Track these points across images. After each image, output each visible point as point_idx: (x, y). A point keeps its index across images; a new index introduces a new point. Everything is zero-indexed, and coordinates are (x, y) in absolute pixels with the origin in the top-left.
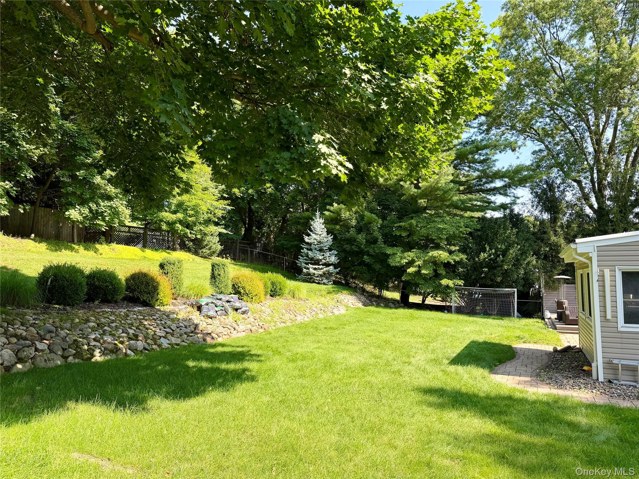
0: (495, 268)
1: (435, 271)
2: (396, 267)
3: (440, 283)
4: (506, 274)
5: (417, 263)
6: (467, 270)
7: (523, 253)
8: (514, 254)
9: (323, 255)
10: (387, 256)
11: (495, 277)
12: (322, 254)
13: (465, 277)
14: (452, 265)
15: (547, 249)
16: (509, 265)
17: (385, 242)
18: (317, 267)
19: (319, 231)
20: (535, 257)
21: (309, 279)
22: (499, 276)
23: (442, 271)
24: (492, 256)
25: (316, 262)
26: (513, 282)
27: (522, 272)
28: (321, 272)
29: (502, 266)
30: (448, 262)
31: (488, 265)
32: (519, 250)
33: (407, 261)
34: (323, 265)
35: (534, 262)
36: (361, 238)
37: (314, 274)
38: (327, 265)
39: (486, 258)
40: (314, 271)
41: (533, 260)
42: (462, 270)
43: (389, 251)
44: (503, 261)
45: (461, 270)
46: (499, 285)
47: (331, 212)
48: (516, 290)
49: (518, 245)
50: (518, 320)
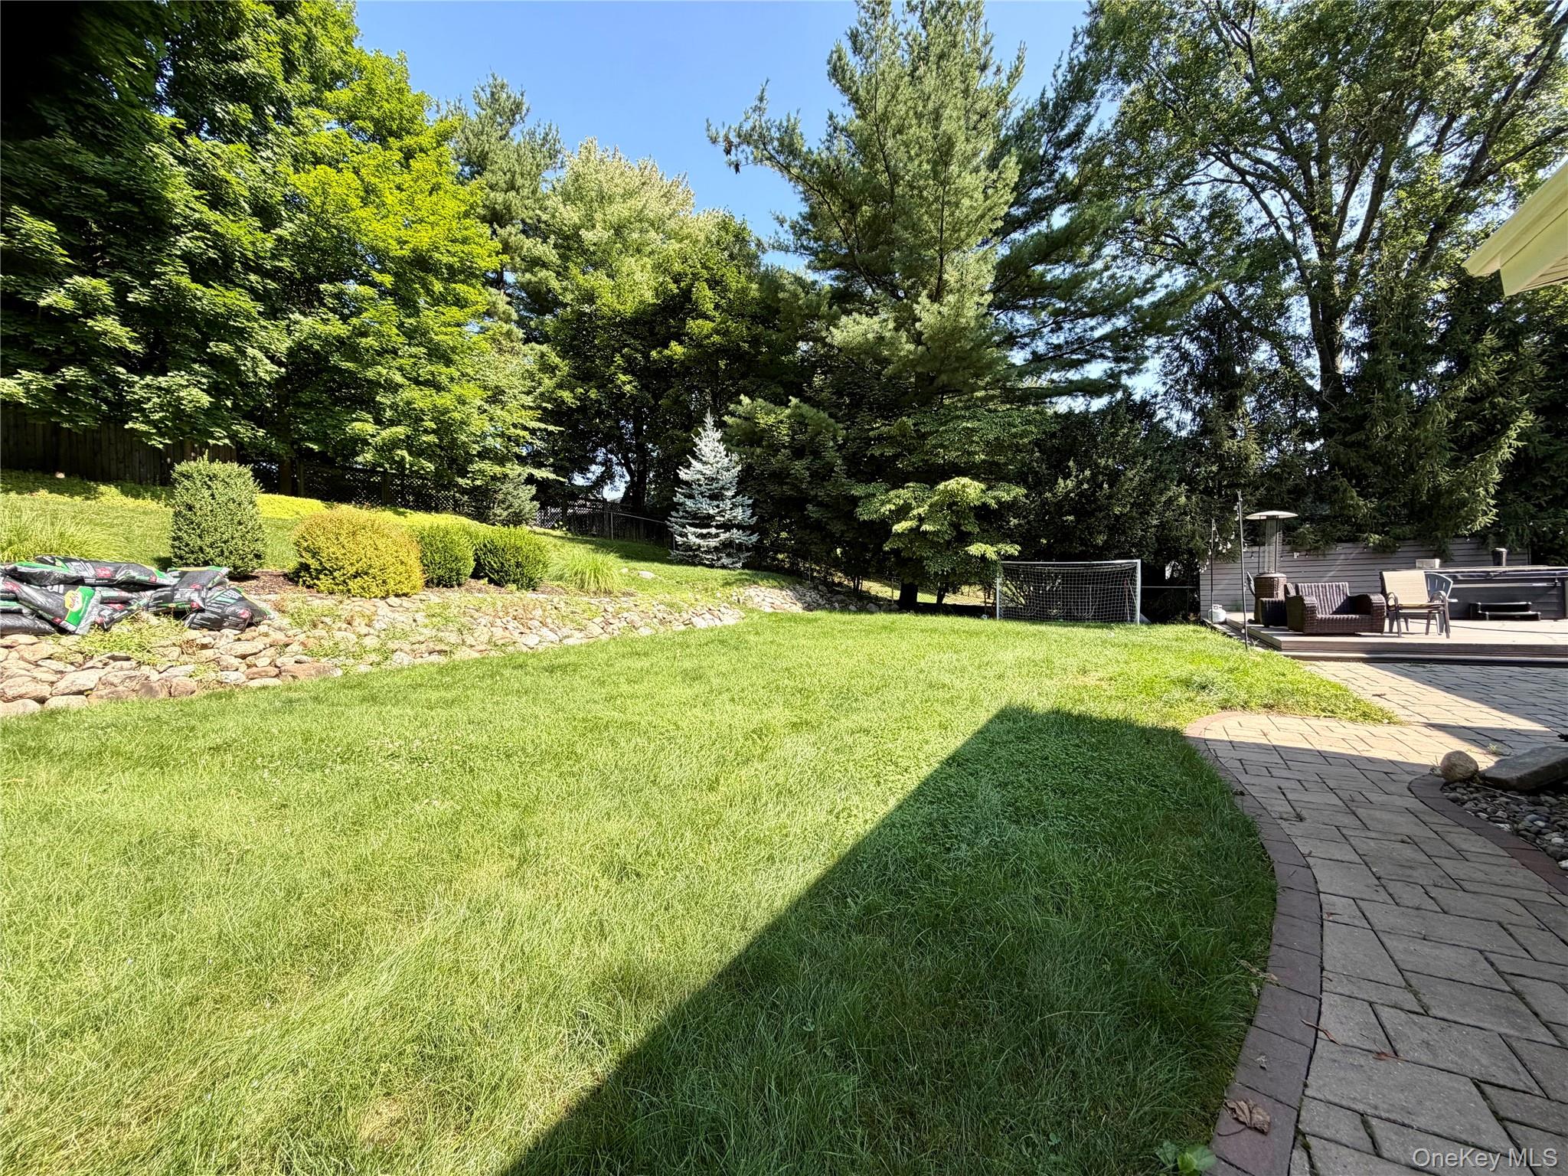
0: (1091, 514)
1: (955, 526)
2: (872, 522)
3: (966, 553)
4: (1117, 526)
5: (915, 512)
6: (1029, 522)
7: (1159, 477)
8: (1137, 478)
9: (718, 506)
10: (854, 501)
11: (1091, 534)
12: (715, 503)
13: (1026, 539)
14: (994, 511)
15: (1214, 468)
16: (1124, 506)
17: (850, 475)
18: (705, 531)
19: (709, 455)
20: (1184, 487)
21: (691, 557)
22: (1100, 533)
23: (971, 527)
24: (1086, 486)
25: (704, 521)
26: (1134, 545)
27: (1155, 522)
28: (713, 543)
29: (1108, 508)
30: (984, 504)
31: (1074, 509)
32: (1149, 470)
33: (893, 507)
34: (718, 527)
35: (1183, 500)
36: (799, 466)
37: (699, 546)
38: (726, 526)
39: (1071, 491)
40: (698, 541)
41: (1180, 495)
42: (1016, 521)
43: (858, 491)
44: (1110, 497)
45: (1014, 522)
46: (1101, 553)
47: (740, 417)
48: (1139, 561)
49: (1145, 458)
50: (1144, 628)
